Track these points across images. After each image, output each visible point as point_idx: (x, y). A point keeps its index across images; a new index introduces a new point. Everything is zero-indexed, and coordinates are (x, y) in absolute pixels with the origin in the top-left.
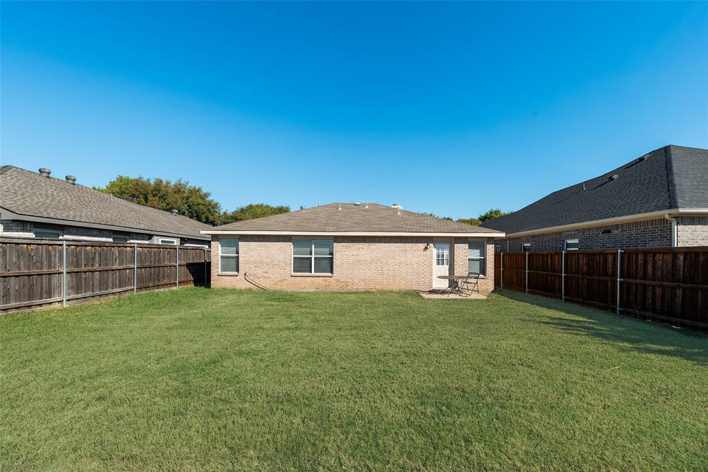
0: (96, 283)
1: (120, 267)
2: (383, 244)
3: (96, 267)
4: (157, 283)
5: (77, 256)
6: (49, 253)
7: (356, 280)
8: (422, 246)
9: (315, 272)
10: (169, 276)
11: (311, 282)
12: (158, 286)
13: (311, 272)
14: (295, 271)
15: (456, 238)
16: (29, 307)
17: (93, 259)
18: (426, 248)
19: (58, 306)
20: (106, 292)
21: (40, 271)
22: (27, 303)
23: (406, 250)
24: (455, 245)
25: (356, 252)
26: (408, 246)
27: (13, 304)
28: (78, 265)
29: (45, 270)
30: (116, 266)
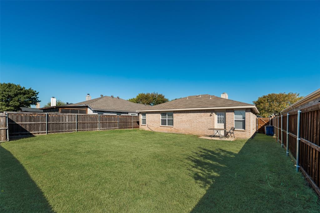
0: (107, 126)
1: (114, 122)
2: (192, 114)
3: (107, 122)
4: (126, 127)
5: (102, 118)
6: (96, 118)
7: (181, 129)
8: (209, 114)
9: (168, 125)
10: (130, 125)
11: (166, 129)
12: (126, 128)
13: (166, 125)
14: (162, 125)
15: (227, 109)
16: (92, 130)
17: (107, 119)
18: (211, 115)
19: (98, 130)
20: (110, 128)
21: (94, 122)
22: (91, 129)
23: (202, 116)
24: (226, 113)
25: (181, 117)
26: (202, 114)
27: (89, 129)
28: (103, 121)
29: (95, 122)
30: (113, 122)
